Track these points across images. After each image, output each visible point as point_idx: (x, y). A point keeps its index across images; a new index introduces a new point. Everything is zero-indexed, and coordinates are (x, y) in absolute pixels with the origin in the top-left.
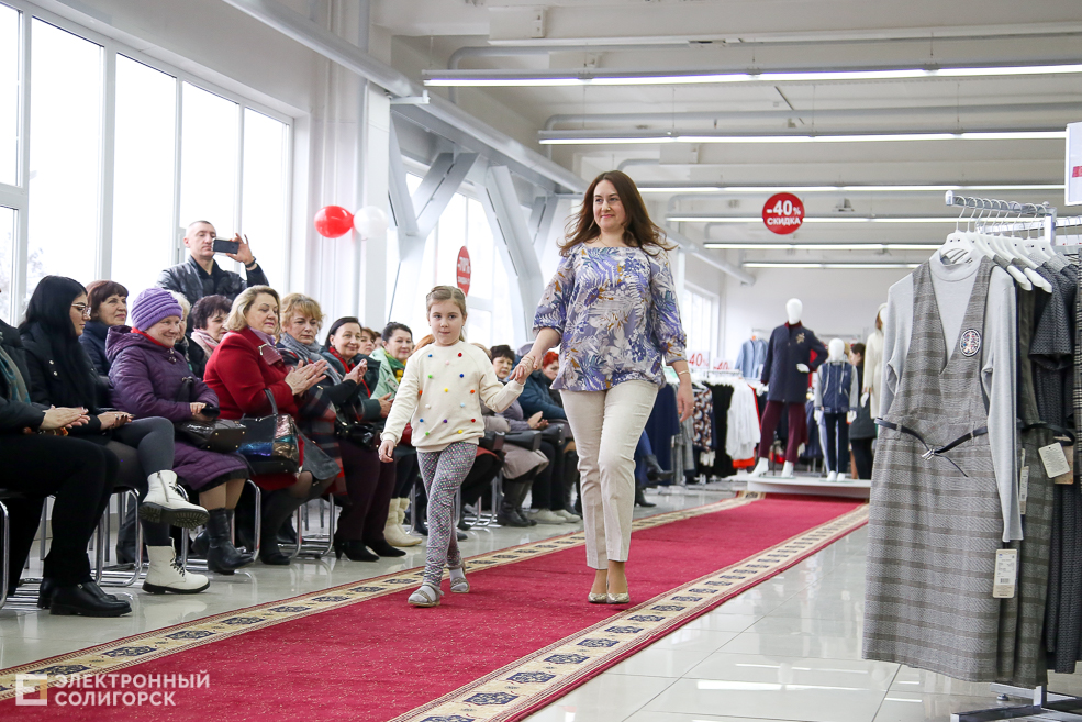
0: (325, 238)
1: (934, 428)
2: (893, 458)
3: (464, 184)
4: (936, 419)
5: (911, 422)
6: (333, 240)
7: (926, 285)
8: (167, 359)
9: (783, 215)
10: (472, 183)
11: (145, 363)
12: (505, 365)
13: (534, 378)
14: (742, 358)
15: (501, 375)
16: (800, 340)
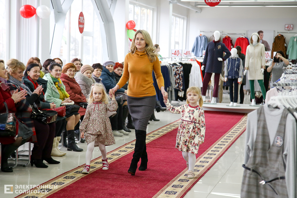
1: (265, 171)
2: (249, 181)
4: (266, 167)
5: (257, 168)
7: (262, 115)
12: (99, 72)
13: (110, 75)
14: (196, 44)
15: (98, 76)
16: (219, 48)
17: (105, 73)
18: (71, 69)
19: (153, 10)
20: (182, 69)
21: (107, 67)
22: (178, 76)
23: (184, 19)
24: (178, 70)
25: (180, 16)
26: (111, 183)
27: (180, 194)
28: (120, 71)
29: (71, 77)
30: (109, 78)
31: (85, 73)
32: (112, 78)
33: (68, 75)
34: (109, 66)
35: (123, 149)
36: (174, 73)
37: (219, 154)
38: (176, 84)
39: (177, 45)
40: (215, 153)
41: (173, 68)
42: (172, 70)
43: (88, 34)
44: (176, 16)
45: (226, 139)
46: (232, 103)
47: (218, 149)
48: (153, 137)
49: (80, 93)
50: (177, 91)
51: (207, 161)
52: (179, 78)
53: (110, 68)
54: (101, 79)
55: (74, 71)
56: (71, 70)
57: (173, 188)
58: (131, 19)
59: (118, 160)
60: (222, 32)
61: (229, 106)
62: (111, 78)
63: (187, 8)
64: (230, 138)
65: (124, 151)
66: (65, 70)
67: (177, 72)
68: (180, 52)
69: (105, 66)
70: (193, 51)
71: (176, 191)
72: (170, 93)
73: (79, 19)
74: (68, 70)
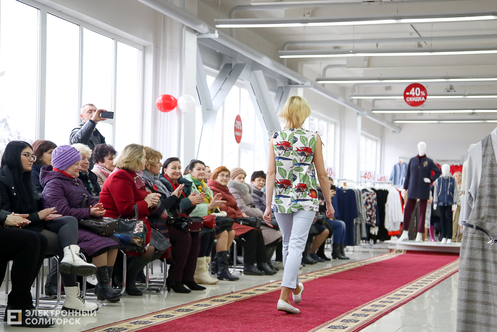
0: (162, 113)
3: (238, 81)
6: (166, 113)
8: (74, 184)
9: (415, 95)
10: (242, 80)
11: (63, 188)
12: (261, 182)
16: (425, 165)
18: (222, 172)
20: (375, 196)
22: (369, 207)
24: (369, 199)
31: (236, 179)
36: (364, 203)
38: (367, 217)
41: (363, 195)
42: (362, 198)
43: (248, 147)
46: (444, 239)
50: (369, 227)
52: (371, 209)
56: (223, 175)
66: (216, 176)
67: (368, 201)
68: (372, 174)
72: (358, 227)
73: (235, 123)
74: (220, 174)
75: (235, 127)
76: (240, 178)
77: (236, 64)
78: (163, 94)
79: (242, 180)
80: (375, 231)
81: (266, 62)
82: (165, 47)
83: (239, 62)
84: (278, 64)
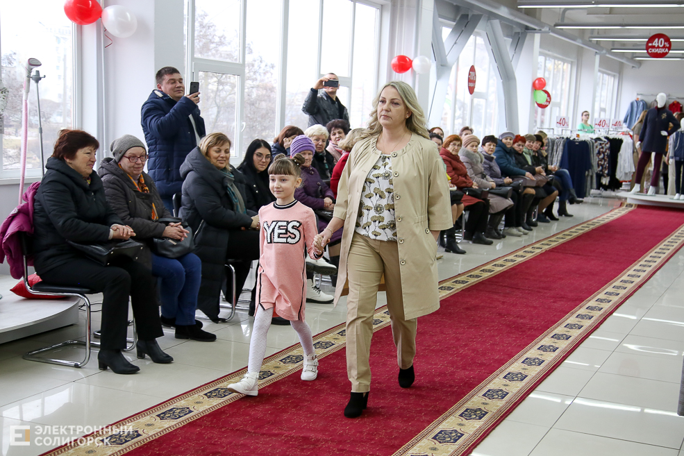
12: (492, 147)
13: (507, 152)
14: (630, 111)
15: (490, 153)
16: (663, 117)
17: (500, 149)
18: (454, 142)
19: (572, 63)
20: (608, 145)
21: (504, 141)
22: (602, 156)
23: (614, 76)
24: (602, 148)
25: (610, 72)
26: (501, 299)
27: (598, 319)
28: (521, 147)
29: (454, 153)
30: (506, 156)
31: (469, 146)
32: (511, 156)
33: (451, 151)
34: (507, 139)
35: (520, 253)
36: (597, 152)
37: (656, 266)
38: (598, 167)
39: (602, 113)
40: (650, 264)
41: (596, 144)
42: (595, 147)
43: (481, 96)
44: (603, 73)
45: (668, 245)
46: (677, 195)
47: (655, 259)
48: (562, 238)
49: (465, 175)
50: (599, 176)
51: (639, 275)
52: (603, 158)
53: (508, 142)
54: (495, 157)
55: (458, 145)
56: (455, 144)
57: (588, 311)
58: (540, 75)
59: (513, 269)
60: (669, 95)
61: (673, 199)
62: (508, 156)
63: (620, 62)
64: (673, 244)
65: (522, 256)
66: (448, 144)
67: (601, 150)
68: (607, 122)
69: (500, 139)
70: (625, 121)
71: (591, 314)
72: (589, 179)
73: (469, 74)
74: (452, 144)
75: (469, 78)
76: (473, 146)
77: (473, 15)
78: (398, 55)
79: (474, 148)
80: (605, 181)
81: (503, 12)
82: (402, 5)
83: (476, 12)
84: (516, 12)
